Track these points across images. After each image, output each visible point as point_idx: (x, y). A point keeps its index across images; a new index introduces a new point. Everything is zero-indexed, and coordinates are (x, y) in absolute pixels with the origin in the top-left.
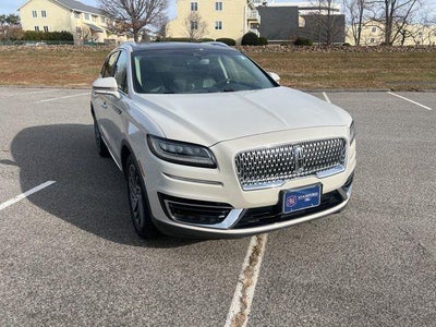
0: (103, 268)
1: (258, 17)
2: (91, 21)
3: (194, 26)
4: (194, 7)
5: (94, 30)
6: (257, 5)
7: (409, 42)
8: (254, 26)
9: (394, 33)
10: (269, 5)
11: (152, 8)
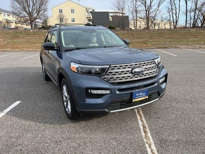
0: (74, 145)
1: (91, 16)
2: (7, 17)
3: (61, 20)
4: (61, 11)
5: (8, 22)
6: (90, 11)
7: (157, 28)
8: (89, 20)
9: (150, 24)
10: (95, 11)
11: (39, 11)
